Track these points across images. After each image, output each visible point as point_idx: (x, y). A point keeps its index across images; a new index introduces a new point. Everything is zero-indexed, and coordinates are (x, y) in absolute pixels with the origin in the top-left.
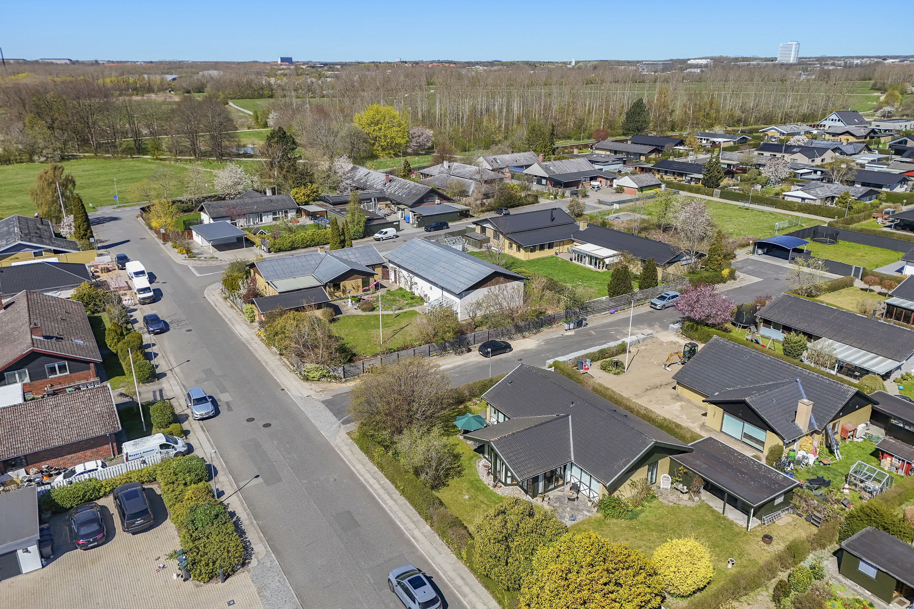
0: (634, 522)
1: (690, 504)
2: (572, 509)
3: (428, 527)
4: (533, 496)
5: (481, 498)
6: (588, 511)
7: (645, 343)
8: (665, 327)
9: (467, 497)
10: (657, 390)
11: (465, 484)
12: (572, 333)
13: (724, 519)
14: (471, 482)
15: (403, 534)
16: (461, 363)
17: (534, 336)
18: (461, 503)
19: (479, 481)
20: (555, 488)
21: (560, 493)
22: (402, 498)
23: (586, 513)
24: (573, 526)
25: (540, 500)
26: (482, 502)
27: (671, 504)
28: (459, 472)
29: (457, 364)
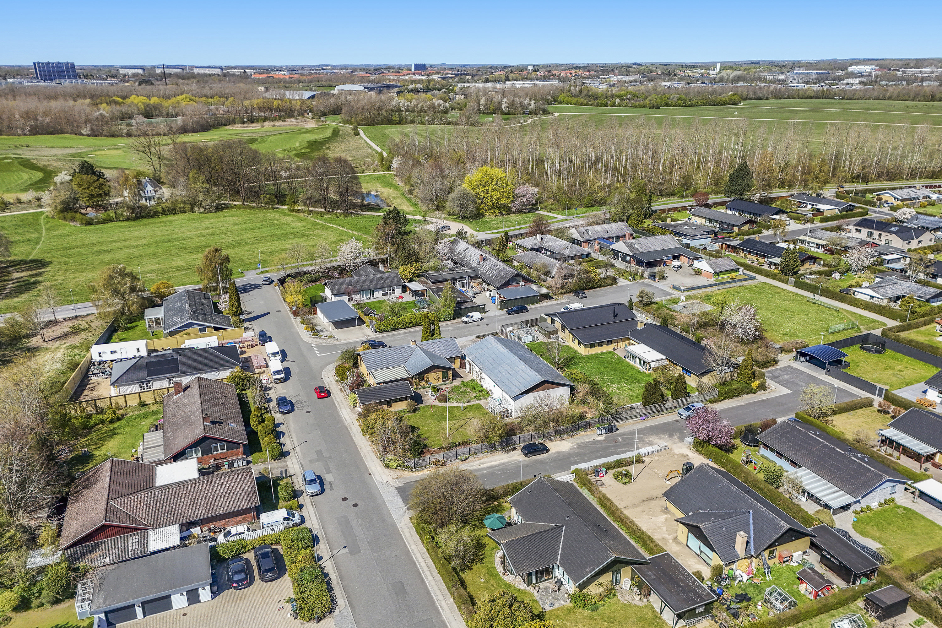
0: (594, 613)
1: (640, 604)
2: (553, 598)
3: (452, 600)
4: (528, 585)
5: (492, 582)
6: (564, 601)
7: (660, 454)
8: (682, 439)
9: (482, 580)
10: (653, 502)
11: (484, 570)
12: (602, 438)
13: (660, 618)
14: (488, 569)
15: (435, 603)
16: (505, 461)
17: (571, 439)
18: (478, 585)
19: (494, 568)
20: (546, 580)
21: (548, 584)
22: (439, 575)
23: (562, 602)
24: (550, 611)
25: (532, 588)
26: (492, 585)
27: (626, 602)
28: (482, 559)
29: (502, 461)
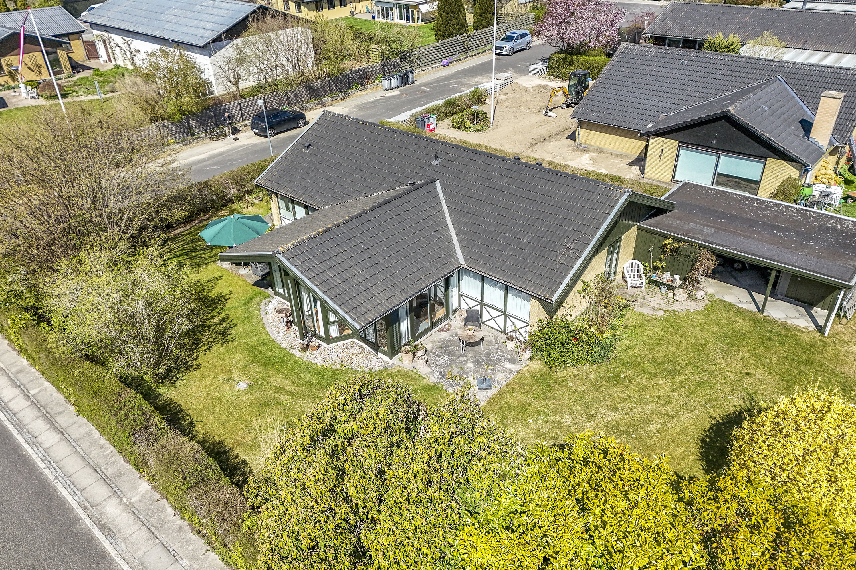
0: (612, 365)
1: (692, 306)
2: (477, 363)
3: (144, 486)
4: (392, 353)
5: (277, 380)
6: (512, 361)
9: (243, 386)
10: (546, 143)
11: (238, 356)
12: (396, 92)
14: (251, 350)
18: (230, 404)
19: (269, 343)
20: (433, 325)
21: (444, 335)
23: (509, 366)
25: (407, 358)
26: (280, 390)
28: (224, 333)
